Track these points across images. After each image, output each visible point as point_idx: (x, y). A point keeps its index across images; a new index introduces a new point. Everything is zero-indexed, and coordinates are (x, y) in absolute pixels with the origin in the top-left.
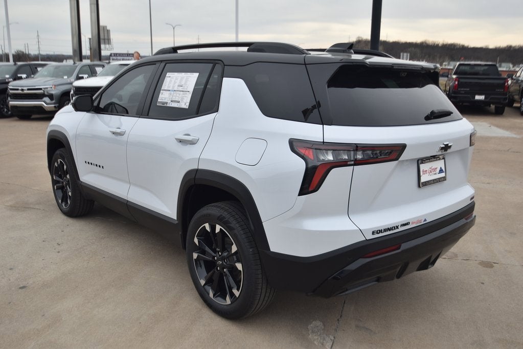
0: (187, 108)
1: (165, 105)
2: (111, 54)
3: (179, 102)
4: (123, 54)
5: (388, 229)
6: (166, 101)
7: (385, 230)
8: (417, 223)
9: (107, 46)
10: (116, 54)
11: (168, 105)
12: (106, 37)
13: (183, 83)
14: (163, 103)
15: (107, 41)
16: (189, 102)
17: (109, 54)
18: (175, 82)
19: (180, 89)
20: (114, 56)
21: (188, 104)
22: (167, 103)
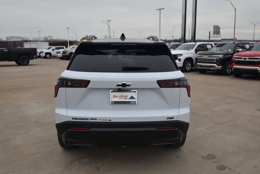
2: (222, 39)
4: (228, 39)
5: (82, 119)
7: (80, 119)
8: (103, 120)
9: (218, 35)
10: (224, 39)
12: (218, 31)
15: (218, 33)
17: (221, 39)
20: (223, 40)
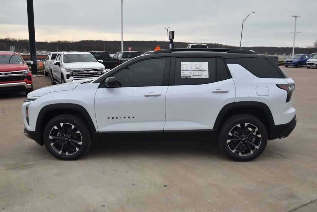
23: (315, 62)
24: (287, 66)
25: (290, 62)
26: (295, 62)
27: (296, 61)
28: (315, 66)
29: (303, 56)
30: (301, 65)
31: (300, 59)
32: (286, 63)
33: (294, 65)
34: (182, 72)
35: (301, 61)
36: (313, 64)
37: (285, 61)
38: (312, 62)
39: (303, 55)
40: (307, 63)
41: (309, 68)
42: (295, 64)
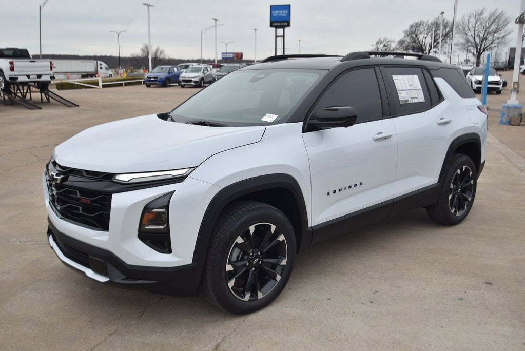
0: (424, 101)
1: (408, 102)
3: (417, 98)
6: (406, 99)
11: (410, 102)
13: (411, 83)
14: (406, 101)
16: (423, 96)
18: (405, 84)
19: (412, 88)
21: (424, 98)
22: (408, 100)
23: (192, 77)
24: (148, 86)
25: (154, 78)
26: (162, 79)
27: (163, 77)
28: (193, 84)
29: (170, 68)
30: (170, 83)
31: (168, 74)
32: (148, 81)
33: (161, 83)
34: (398, 92)
35: (169, 76)
36: (191, 81)
37: (146, 77)
38: (189, 77)
39: (170, 66)
40: (181, 79)
41: (183, 87)
42: (162, 81)
